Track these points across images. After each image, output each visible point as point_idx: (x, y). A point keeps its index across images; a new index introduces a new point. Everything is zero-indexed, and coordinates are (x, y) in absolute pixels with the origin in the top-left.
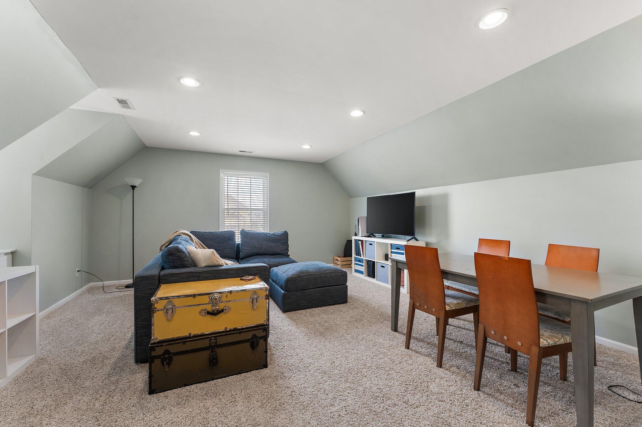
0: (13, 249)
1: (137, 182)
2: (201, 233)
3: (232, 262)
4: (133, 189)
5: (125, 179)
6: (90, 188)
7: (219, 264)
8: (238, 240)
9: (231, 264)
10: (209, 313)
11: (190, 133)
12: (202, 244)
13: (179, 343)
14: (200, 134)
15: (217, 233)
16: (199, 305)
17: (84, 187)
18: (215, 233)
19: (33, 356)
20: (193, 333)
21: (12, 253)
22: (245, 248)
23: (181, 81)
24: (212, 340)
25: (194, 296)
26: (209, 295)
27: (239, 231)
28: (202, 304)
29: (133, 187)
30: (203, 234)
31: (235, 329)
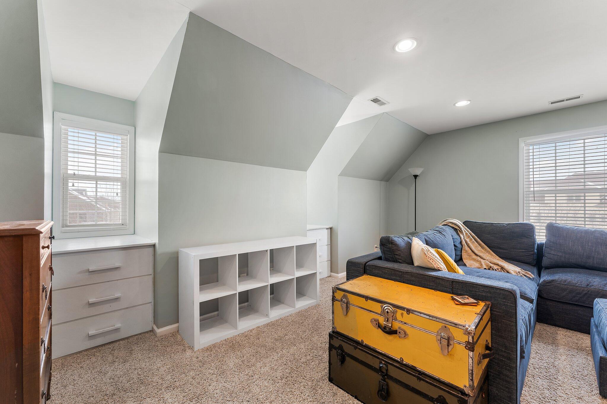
0: (330, 226)
1: (418, 172)
2: (477, 223)
3: (518, 269)
4: (416, 179)
5: (409, 169)
6: (387, 180)
7: (433, 267)
8: (541, 237)
9: (515, 272)
10: (379, 326)
11: (457, 105)
12: (476, 237)
13: (350, 345)
14: (469, 102)
15: (501, 225)
16: (371, 311)
17: (381, 180)
18: (499, 225)
19: (314, 301)
20: (366, 342)
21: (331, 228)
22: (552, 252)
23: (397, 49)
24: (382, 363)
25: (367, 298)
26: (381, 304)
27: (545, 225)
28: (373, 312)
29: (416, 176)
30: (480, 225)
31: (413, 368)
